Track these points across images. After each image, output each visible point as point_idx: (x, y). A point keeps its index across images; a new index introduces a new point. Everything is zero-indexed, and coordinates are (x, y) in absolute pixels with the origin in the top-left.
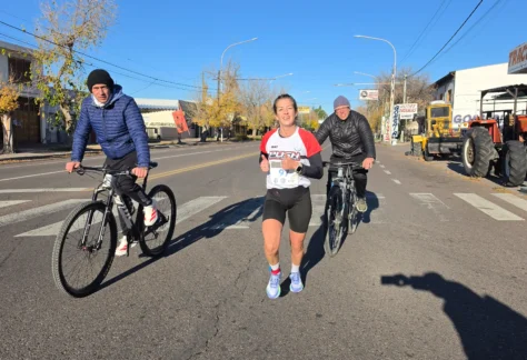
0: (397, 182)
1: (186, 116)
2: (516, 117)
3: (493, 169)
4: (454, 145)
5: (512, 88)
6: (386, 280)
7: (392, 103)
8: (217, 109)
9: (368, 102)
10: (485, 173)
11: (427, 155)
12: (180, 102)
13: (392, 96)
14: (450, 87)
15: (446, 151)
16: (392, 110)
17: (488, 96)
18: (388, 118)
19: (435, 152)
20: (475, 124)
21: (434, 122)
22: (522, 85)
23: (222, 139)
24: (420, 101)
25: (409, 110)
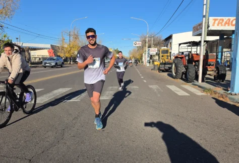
0: (145, 81)
1: (54, 52)
2: (192, 55)
3: (184, 76)
4: (170, 66)
5: (190, 43)
6: (147, 125)
7: (147, 47)
8: (69, 49)
9: (138, 47)
10: (180, 77)
11: (160, 70)
12: (51, 45)
13: (147, 45)
14: (171, 41)
15: (167, 68)
16: (147, 50)
17: (181, 45)
18: (145, 54)
19: (163, 69)
20: (176, 57)
21: (163, 56)
22: (194, 42)
23: (72, 63)
24: (159, 47)
25: (154, 51)
